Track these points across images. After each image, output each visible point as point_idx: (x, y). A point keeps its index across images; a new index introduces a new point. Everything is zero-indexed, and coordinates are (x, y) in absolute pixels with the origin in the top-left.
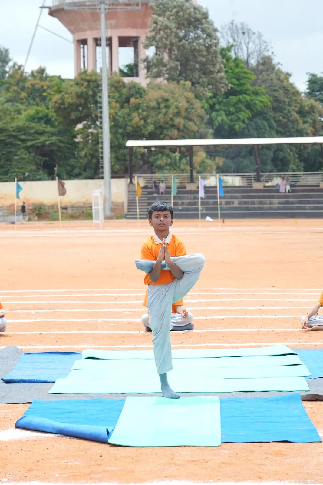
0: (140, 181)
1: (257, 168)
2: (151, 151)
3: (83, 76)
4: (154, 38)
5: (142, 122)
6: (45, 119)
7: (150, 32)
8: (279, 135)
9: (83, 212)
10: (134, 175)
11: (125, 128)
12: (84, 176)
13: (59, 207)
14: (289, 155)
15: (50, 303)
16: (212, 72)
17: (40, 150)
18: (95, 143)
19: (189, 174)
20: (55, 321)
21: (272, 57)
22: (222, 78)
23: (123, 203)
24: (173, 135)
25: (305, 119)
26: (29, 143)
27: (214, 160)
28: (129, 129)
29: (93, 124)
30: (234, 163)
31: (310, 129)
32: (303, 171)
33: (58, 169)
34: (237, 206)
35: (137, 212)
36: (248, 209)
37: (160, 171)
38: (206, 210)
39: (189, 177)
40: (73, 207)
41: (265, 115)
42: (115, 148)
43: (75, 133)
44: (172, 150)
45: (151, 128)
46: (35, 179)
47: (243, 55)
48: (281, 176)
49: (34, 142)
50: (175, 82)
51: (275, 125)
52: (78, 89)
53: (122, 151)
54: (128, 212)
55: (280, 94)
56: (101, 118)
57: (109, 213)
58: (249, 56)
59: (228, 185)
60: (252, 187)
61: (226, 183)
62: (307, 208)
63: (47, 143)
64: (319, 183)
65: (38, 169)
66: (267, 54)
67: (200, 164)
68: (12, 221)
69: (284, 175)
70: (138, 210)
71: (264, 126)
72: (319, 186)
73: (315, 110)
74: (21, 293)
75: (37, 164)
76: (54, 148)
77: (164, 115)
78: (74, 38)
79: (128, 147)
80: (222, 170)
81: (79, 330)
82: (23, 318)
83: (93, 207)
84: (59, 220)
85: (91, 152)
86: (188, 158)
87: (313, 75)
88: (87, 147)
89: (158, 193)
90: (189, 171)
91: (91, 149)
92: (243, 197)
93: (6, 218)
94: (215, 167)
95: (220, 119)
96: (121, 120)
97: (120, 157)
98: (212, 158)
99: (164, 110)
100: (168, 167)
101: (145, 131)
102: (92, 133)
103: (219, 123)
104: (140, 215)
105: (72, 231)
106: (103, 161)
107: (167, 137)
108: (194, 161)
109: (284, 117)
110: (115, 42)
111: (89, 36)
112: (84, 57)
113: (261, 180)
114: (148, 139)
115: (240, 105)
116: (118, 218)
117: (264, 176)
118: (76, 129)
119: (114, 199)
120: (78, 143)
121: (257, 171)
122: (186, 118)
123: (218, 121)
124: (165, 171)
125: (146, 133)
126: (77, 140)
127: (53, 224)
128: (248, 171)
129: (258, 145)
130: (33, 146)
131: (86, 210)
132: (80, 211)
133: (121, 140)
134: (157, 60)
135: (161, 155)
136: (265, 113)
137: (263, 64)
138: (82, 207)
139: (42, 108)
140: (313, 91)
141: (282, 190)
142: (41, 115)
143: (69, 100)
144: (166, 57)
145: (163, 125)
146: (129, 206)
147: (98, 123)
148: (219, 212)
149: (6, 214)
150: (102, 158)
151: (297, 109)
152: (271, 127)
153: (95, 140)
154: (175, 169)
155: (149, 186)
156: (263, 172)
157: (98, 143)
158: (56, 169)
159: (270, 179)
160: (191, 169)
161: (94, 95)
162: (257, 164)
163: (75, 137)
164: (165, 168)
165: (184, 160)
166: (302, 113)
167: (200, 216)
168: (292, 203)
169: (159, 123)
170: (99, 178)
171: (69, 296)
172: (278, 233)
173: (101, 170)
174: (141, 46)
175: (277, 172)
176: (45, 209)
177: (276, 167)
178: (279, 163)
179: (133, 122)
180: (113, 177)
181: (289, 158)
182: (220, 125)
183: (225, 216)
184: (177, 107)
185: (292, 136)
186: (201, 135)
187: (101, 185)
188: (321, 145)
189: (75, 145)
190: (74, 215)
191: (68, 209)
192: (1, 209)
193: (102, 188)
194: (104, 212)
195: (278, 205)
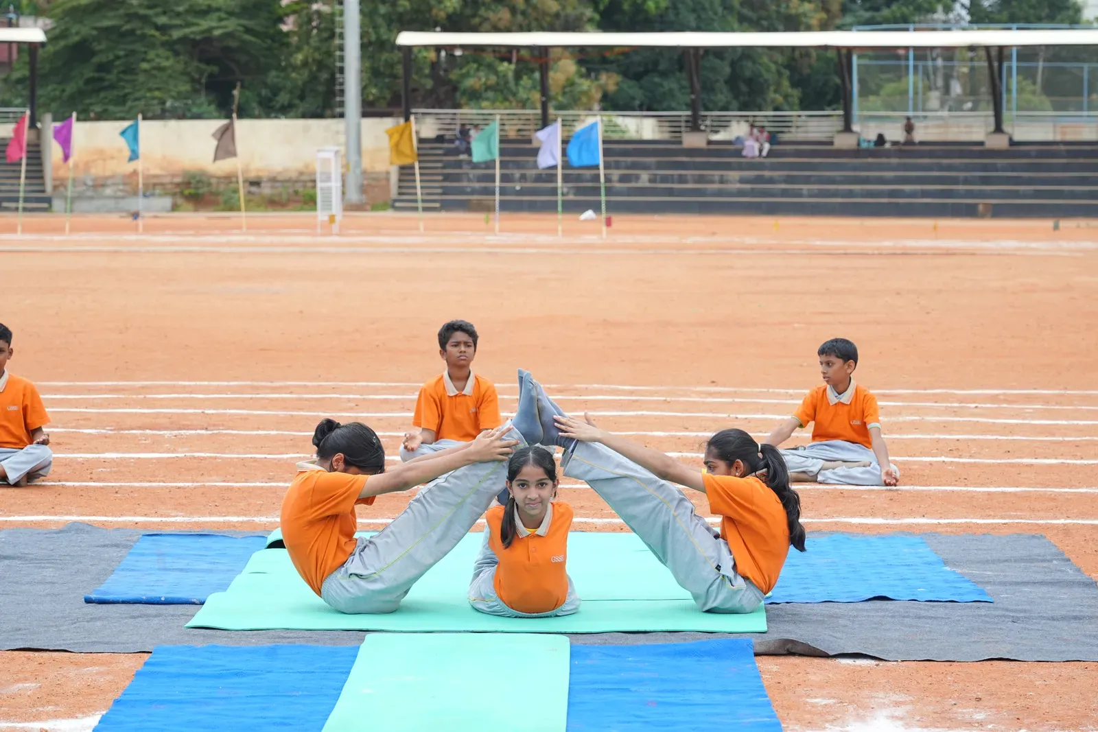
0: (427, 126)
1: (693, 100)
2: (453, 56)
8: (746, 25)
9: (296, 193)
10: (414, 110)
11: (394, 4)
12: (301, 110)
13: (241, 180)
14: (768, 70)
15: (208, 414)
17: (201, 48)
18: (325, 35)
19: (539, 111)
20: (216, 458)
23: (388, 173)
24: (500, 19)
26: (176, 34)
27: (597, 79)
28: (404, 5)
30: (641, 88)
32: (798, 108)
33: (241, 93)
34: (648, 185)
35: (416, 194)
36: (670, 192)
37: (472, 104)
38: (576, 194)
39: (540, 117)
40: (273, 180)
42: (371, 49)
43: (281, 12)
44: (501, 55)
45: (452, 4)
46: (189, 115)
48: (746, 119)
49: (187, 31)
51: (736, 1)
53: (385, 56)
54: (400, 194)
57: (354, 196)
59: (627, 136)
60: (680, 143)
61: (623, 132)
62: (805, 192)
63: (217, 33)
64: (832, 137)
65: (196, 91)
67: (564, 87)
68: (133, 208)
69: (754, 116)
70: (419, 191)
71: (711, 3)
72: (831, 143)
74: (143, 387)
75: (193, 80)
76: (233, 44)
79: (401, 48)
80: (611, 103)
81: (271, 479)
82: (146, 449)
83: (319, 185)
84: (239, 210)
85: (317, 56)
86: (537, 75)
88: (308, 43)
89: (467, 153)
90: (539, 105)
91: (317, 49)
92: (660, 166)
93: (122, 204)
94: (598, 95)
97: (382, 69)
98: (593, 75)
100: (490, 94)
101: (440, 10)
102: (318, 12)
104: (423, 201)
105: (268, 239)
106: (343, 78)
107: (486, 25)
108: (550, 81)
113: (703, 128)
114: (445, 29)
116: (375, 208)
117: (709, 118)
118: (284, 3)
119: (366, 163)
120: (287, 34)
121: (692, 106)
124: (484, 104)
125: (442, 15)
126: (285, 28)
127: (228, 218)
128: (674, 105)
129: (696, 49)
130: (183, 40)
131: (305, 187)
132: (291, 191)
133: (383, 30)
135: (475, 66)
138: (296, 181)
146: (400, 181)
148: (603, 198)
149: (120, 194)
150: (342, 70)
152: (727, 6)
153: (326, 29)
154: (506, 99)
155: (447, 137)
156: (707, 109)
157: (332, 36)
159: (723, 125)
160: (544, 99)
162: (692, 93)
163: (280, 20)
164: (484, 95)
165: (525, 81)
167: (560, 208)
168: (771, 181)
170: (333, 116)
171: (251, 398)
172: (735, 252)
173: (338, 99)
175: (740, 110)
176: (209, 184)
177: (736, 97)
178: (744, 88)
180: (365, 114)
181: (766, 76)
183: (614, 207)
185: (775, 30)
186: (567, 22)
187: (337, 133)
188: (838, 48)
189: (281, 39)
190: (276, 199)
191: (263, 185)
192: (109, 182)
193: (342, 138)
194: (343, 193)
195: (738, 186)
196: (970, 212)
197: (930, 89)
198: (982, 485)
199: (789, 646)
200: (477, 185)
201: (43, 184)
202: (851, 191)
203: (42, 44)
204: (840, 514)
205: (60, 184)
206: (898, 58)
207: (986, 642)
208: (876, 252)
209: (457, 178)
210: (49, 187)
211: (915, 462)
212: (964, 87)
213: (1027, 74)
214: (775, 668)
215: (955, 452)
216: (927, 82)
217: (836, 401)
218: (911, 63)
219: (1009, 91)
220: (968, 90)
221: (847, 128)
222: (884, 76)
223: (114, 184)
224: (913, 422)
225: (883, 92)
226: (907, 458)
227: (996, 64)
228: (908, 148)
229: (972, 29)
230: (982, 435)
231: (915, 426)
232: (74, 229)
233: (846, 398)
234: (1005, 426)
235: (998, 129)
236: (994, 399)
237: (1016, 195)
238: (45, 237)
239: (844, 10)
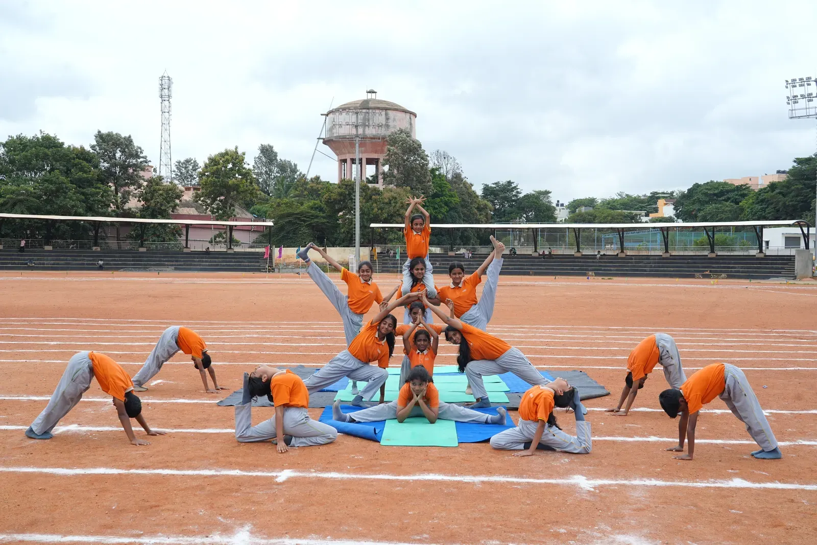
0: (378, 250)
2: (385, 230)
3: (343, 182)
4: (388, 160)
5: (380, 211)
6: (319, 208)
7: (386, 156)
8: (465, 222)
10: (374, 245)
11: (369, 215)
12: (343, 245)
14: (471, 234)
16: (424, 182)
17: (315, 227)
18: (350, 224)
21: (461, 173)
22: (430, 186)
25: (481, 213)
26: (308, 223)
28: (372, 216)
29: (349, 213)
30: (437, 239)
31: (484, 219)
32: (479, 245)
33: (327, 240)
34: (438, 265)
37: (390, 243)
41: (456, 210)
42: (363, 228)
43: (338, 218)
45: (385, 215)
47: (443, 171)
50: (400, 187)
51: (462, 216)
52: (339, 190)
53: (367, 230)
55: (466, 197)
56: (355, 209)
58: (447, 172)
59: (432, 252)
60: (447, 254)
63: (320, 223)
66: (458, 171)
68: (297, 272)
71: (456, 217)
73: (487, 207)
75: (313, 237)
76: (324, 227)
77: (394, 208)
78: (338, 158)
79: (371, 228)
85: (348, 230)
87: (486, 185)
88: (345, 227)
89: (389, 257)
91: (348, 228)
92: (442, 260)
93: (294, 270)
96: (366, 210)
97: (366, 234)
99: (393, 205)
100: (395, 241)
101: (382, 218)
102: (348, 218)
104: (379, 270)
106: (355, 236)
107: (395, 222)
109: (468, 211)
110: (364, 161)
111: (348, 157)
112: (344, 170)
113: (454, 250)
114: (383, 223)
115: (441, 203)
117: (455, 248)
118: (339, 215)
119: (361, 259)
120: (339, 224)
121: (451, 244)
124: (394, 243)
126: (339, 222)
128: (445, 244)
129: (452, 228)
130: (310, 225)
133: (366, 223)
134: (390, 173)
135: (391, 233)
136: (457, 208)
137: (456, 178)
139: (317, 202)
140: (486, 195)
141: (466, 256)
142: (316, 206)
143: (334, 196)
144: (395, 172)
145: (392, 214)
147: (352, 212)
149: (293, 267)
150: (355, 234)
151: (476, 206)
152: (460, 217)
154: (400, 242)
155: (383, 252)
156: (455, 245)
157: (352, 224)
159: (459, 249)
161: (350, 194)
162: (451, 240)
163: (338, 220)
166: (479, 209)
168: (473, 265)
169: (390, 213)
170: (352, 247)
173: (353, 242)
174: (380, 164)
175: (463, 245)
177: (462, 242)
178: (464, 239)
179: (374, 211)
180: (361, 246)
181: (470, 236)
184: (402, 203)
185: (473, 223)
187: (353, 251)
188: (491, 228)
189: (338, 226)
192: (291, 264)
193: (354, 253)
196: (528, 274)
197: (515, 240)
200: (393, 266)
201: (272, 265)
203: (273, 226)
205: (277, 265)
206: (508, 231)
209: (386, 264)
210: (274, 266)
212: (524, 239)
213: (542, 236)
216: (515, 238)
218: (511, 232)
219: (538, 241)
220: (526, 240)
229: (527, 224)
230: (554, 340)
232: (282, 277)
234: (559, 337)
235: (536, 251)
236: (553, 328)
237: (541, 269)
238: (274, 279)
239: (492, 218)
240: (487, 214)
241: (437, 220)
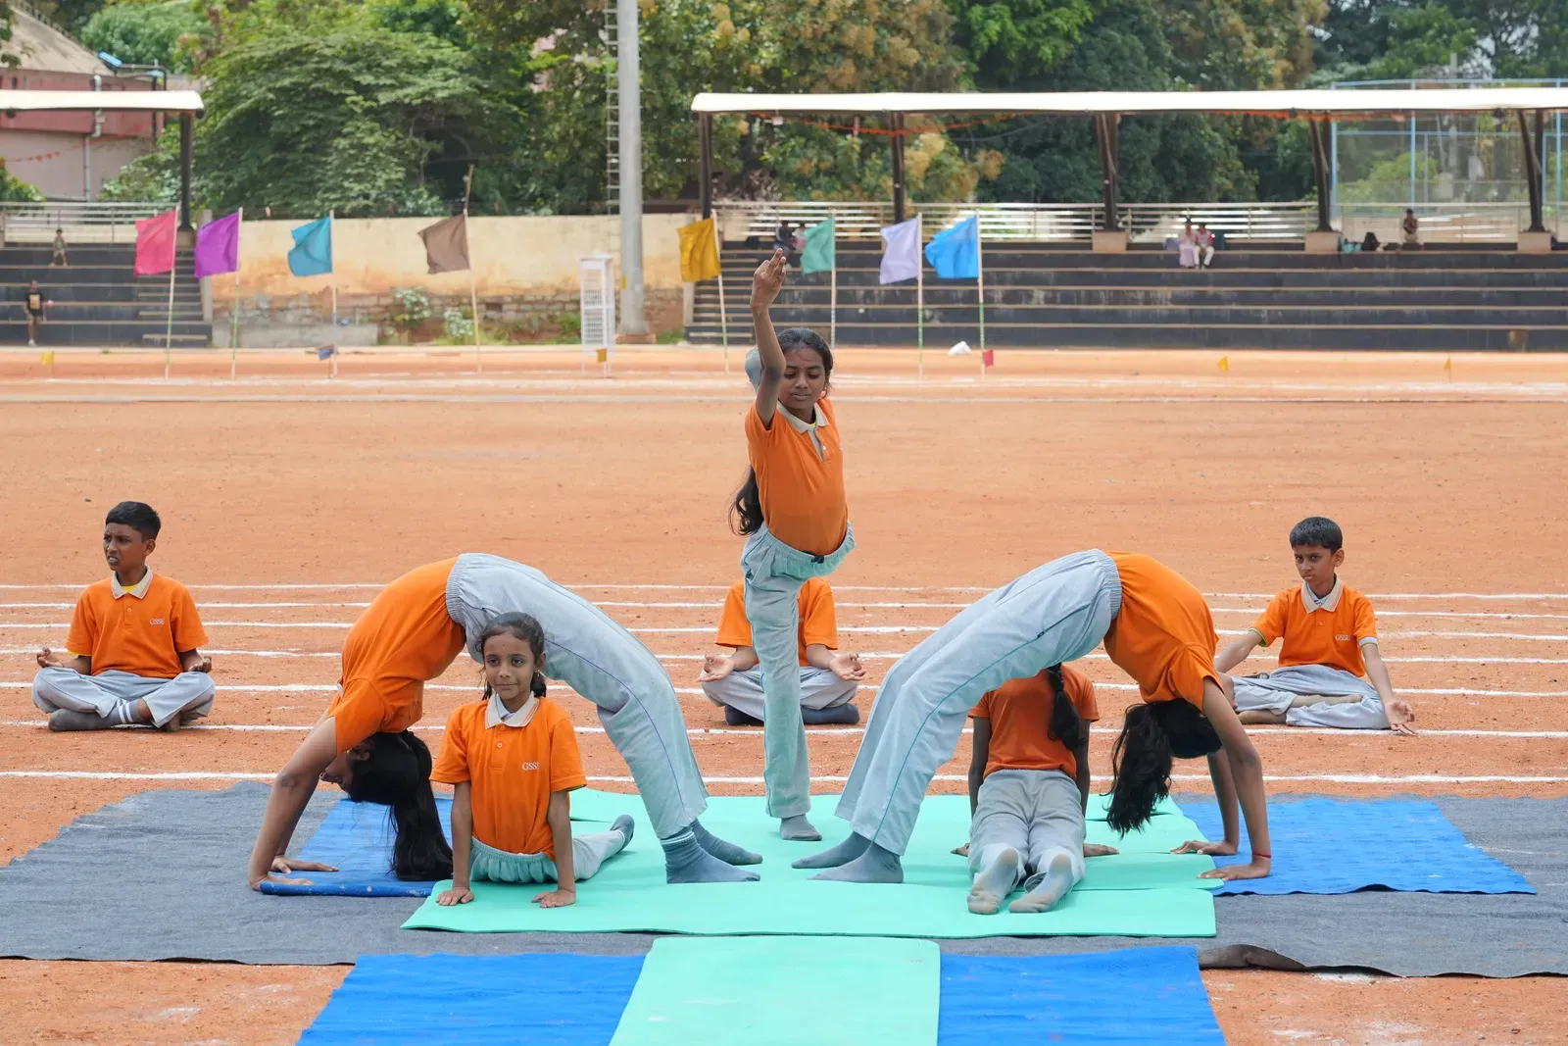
0: (734, 224)
1: (1107, 186)
2: (772, 126)
5: (743, 34)
6: (437, 20)
8: (1181, 81)
9: (551, 318)
10: (716, 203)
11: (687, 54)
12: (558, 203)
13: (475, 301)
14: (1212, 143)
17: (418, 117)
18: (593, 98)
19: (891, 203)
23: (680, 291)
24: (841, 76)
25: (1265, 33)
26: (384, 98)
27: (973, 159)
28: (703, 56)
29: (586, 41)
30: (1036, 167)
32: (1253, 196)
33: (474, 179)
34: (1043, 306)
35: (719, 319)
36: (1075, 316)
37: (800, 193)
38: (942, 320)
39: (892, 211)
40: (520, 300)
41: (1134, 18)
42: (654, 118)
43: (531, 66)
44: (837, 125)
45: (768, 55)
46: (400, 210)
48: (1180, 213)
49: (400, 93)
51: (1166, 48)
53: (676, 127)
54: (696, 320)
56: (613, 19)
57: (632, 321)
59: (1013, 239)
60: (1089, 246)
61: (1009, 232)
62: (1264, 315)
63: (440, 94)
64: (1303, 238)
65: (412, 178)
67: (928, 170)
68: (325, 341)
69: (1192, 209)
70: (723, 315)
71: (1133, 49)
72: (1302, 247)
75: (408, 163)
76: (461, 110)
77: (813, 15)
79: (696, 115)
80: (992, 191)
83: (584, 307)
84: (472, 342)
85: (581, 127)
86: (889, 152)
88: (568, 110)
90: (892, 196)
91: (581, 117)
92: (1060, 279)
93: (309, 334)
94: (972, 182)
95: (994, 27)
96: (675, 27)
97: (671, 145)
98: (966, 153)
100: (823, 180)
101: (754, 63)
102: (582, 66)
103: (990, 41)
104: (729, 329)
105: (515, 384)
106: (617, 158)
107: (820, 84)
108: (907, 162)
109: (1194, 24)
113: (1121, 225)
114: (761, 89)
116: (661, 339)
117: (1130, 212)
118: (534, 53)
119: (649, 277)
120: (539, 97)
121: (1106, 194)
122: (883, 23)
123: (987, 35)
124: (815, 193)
125: (756, 69)
126: (536, 89)
127: (457, 353)
128: (1081, 193)
129: (1111, 114)
130: (394, 105)
131: (563, 310)
132: (544, 316)
133: (673, 92)
135: (802, 140)
136: (1136, 12)
138: (552, 303)
142: (419, 7)
145: (809, 45)
146: (697, 301)
147: (603, 35)
148: (982, 325)
149: (305, 321)
150: (615, 147)
152: (1154, 55)
153: (592, 90)
154: (846, 187)
155: (762, 240)
156: (1128, 200)
157: (602, 99)
158: (467, 179)
159: (1149, 220)
160: (898, 186)
162: (1107, 178)
163: (530, 77)
164: (815, 182)
165: (876, 161)
166: (1252, 10)
167: (921, 340)
168: (1216, 299)
169: (797, 39)
170: (604, 212)
172: (1166, 400)
173: (610, 187)
175: (1173, 200)
176: (431, 307)
177: (1169, 181)
178: (1179, 168)
179: (715, 35)
180: (648, 209)
181: (1211, 152)
182: (992, 46)
183: (1000, 338)
185: (1222, 87)
186: (929, 78)
187: (609, 234)
188: (1310, 113)
189: (531, 104)
190: (525, 326)
191: (505, 307)
192: (291, 304)
193: (615, 243)
194: (618, 319)
195: (1171, 306)
196: (1497, 343)
197: (1440, 171)
198: (1517, 729)
199: (1249, 955)
200: (805, 307)
201: (200, 308)
202: (1329, 312)
203: (199, 113)
204: (1317, 769)
205: (223, 308)
206: (1395, 126)
207: (1526, 951)
208: (1366, 400)
210: (208, 313)
211: (1425, 697)
212: (1487, 170)
214: (1229, 988)
215: (1479, 681)
216: (1434, 162)
217: (1315, 607)
218: (1413, 133)
219: (1551, 174)
220: (1493, 172)
221: (1324, 226)
222: (1379, 153)
223: (297, 308)
224: (1418, 640)
225: (1373, 176)
226: (1413, 691)
227: (1532, 135)
228: (1411, 253)
229: (1498, 86)
230: (1517, 657)
231: (1421, 646)
232: (242, 370)
233: (1330, 603)
234: (1549, 645)
235: (1537, 226)
236: (1532, 606)
238: (204, 381)
239: (1319, 61)
240: (1294, 37)
241: (1035, 70)
